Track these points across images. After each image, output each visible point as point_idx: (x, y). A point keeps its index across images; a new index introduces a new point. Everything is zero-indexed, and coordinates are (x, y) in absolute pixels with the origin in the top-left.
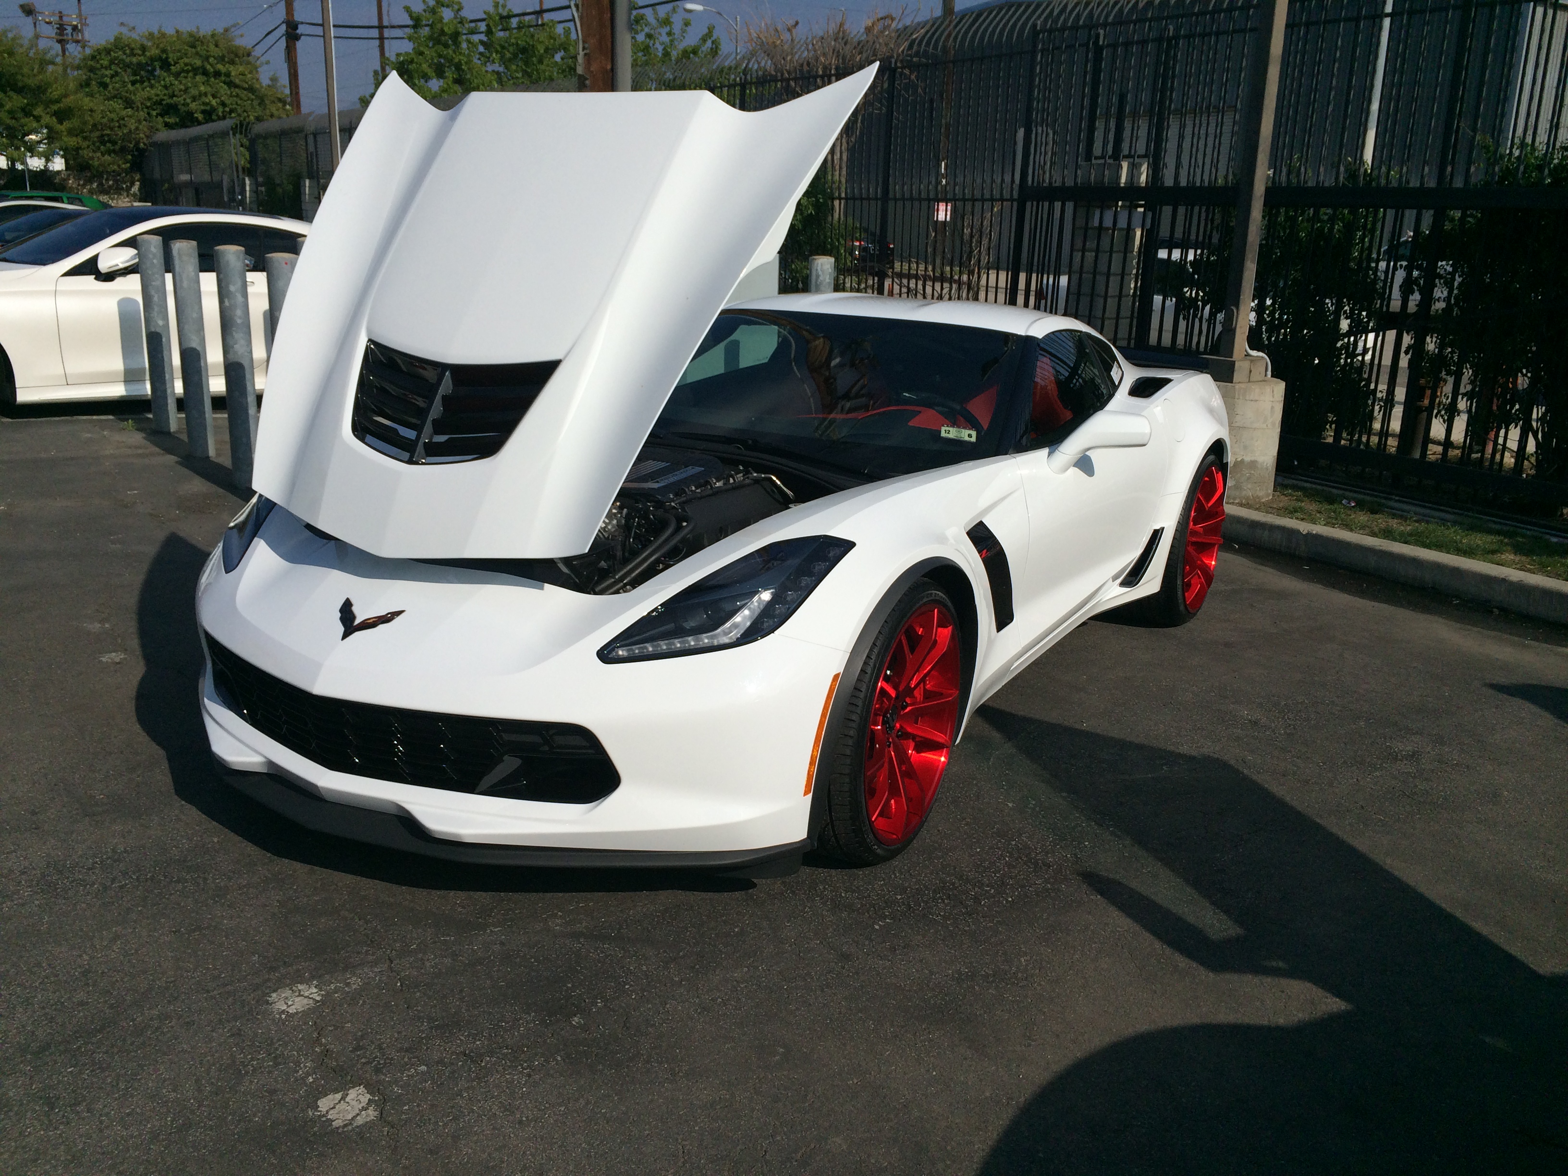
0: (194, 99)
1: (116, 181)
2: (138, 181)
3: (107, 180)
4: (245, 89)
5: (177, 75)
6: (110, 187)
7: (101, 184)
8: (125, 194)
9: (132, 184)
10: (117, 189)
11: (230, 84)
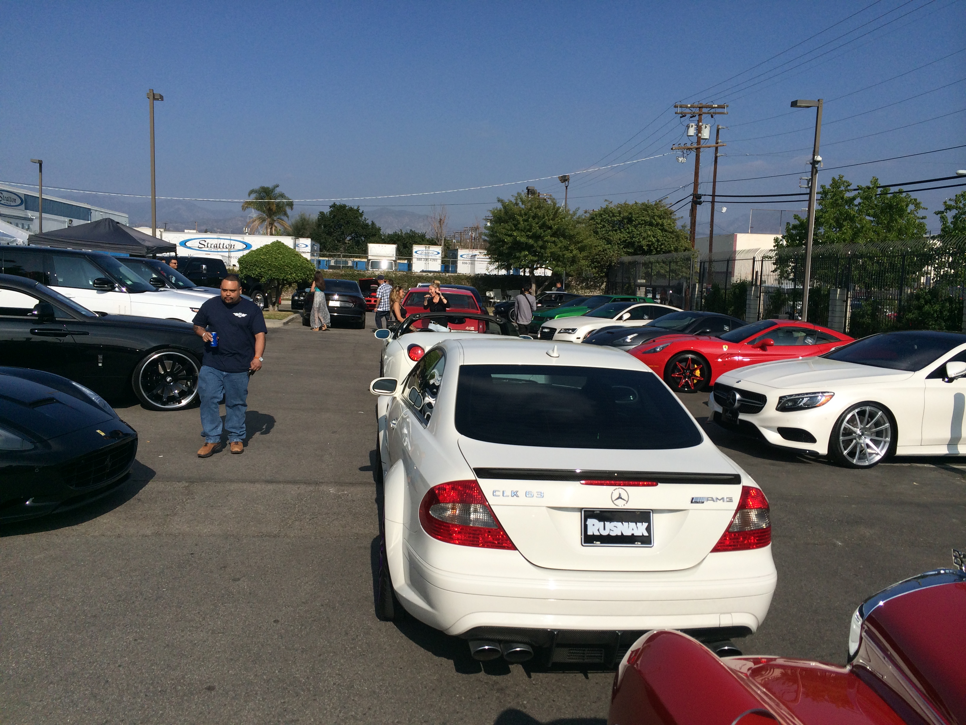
0: (644, 238)
1: (595, 282)
2: (605, 282)
3: (591, 281)
4: (670, 232)
5: (635, 226)
6: (591, 285)
7: (587, 284)
8: (598, 289)
9: (602, 284)
10: (595, 286)
11: (663, 230)
